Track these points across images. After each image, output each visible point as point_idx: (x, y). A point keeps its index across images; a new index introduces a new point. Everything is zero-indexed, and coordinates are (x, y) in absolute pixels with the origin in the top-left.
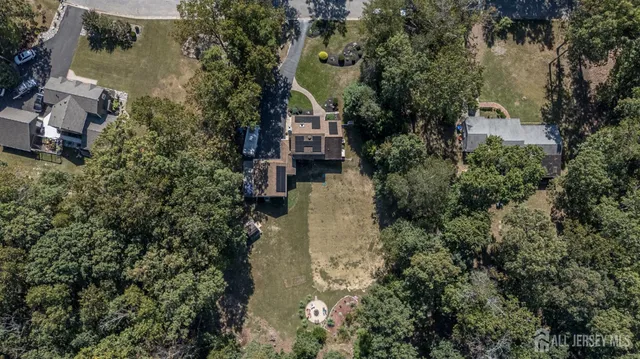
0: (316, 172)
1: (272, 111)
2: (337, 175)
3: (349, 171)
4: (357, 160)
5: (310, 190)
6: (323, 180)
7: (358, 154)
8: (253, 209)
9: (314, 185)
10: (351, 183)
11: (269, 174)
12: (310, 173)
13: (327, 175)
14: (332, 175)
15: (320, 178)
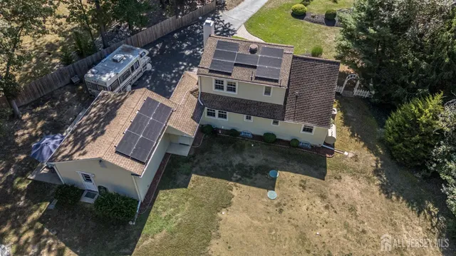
0: (252, 162)
1: (187, 53)
2: (311, 180)
3: (347, 178)
4: (369, 160)
5: (225, 202)
6: (271, 185)
7: (371, 149)
8: (36, 215)
9: (240, 192)
10: (352, 209)
11: (120, 111)
12: (237, 160)
13: (281, 175)
14: (298, 177)
15: (261, 177)
